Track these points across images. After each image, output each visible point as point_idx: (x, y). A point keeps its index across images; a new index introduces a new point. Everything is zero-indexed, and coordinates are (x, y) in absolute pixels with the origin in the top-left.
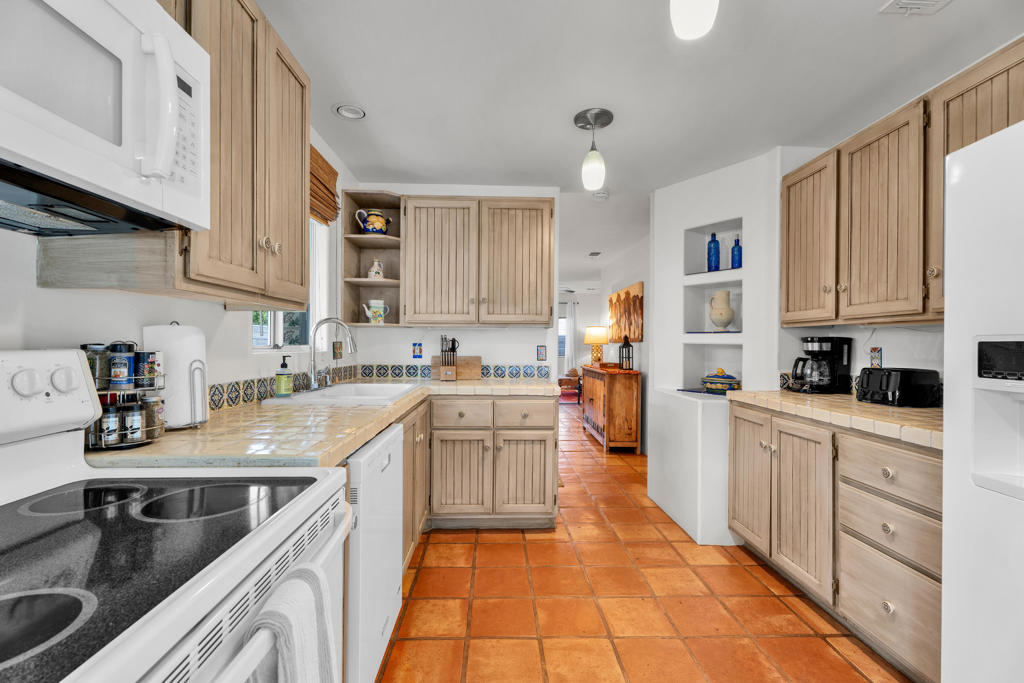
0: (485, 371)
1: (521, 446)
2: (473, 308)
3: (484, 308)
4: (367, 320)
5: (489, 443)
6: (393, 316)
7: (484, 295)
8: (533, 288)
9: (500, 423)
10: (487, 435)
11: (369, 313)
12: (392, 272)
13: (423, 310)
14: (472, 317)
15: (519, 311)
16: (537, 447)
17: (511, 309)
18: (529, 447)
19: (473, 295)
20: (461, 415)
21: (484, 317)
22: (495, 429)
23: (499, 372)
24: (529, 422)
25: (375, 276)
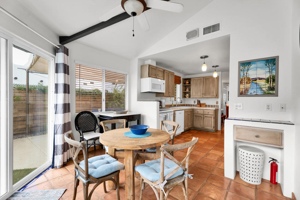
0: (206, 106)
1: (208, 118)
2: (202, 95)
3: (204, 95)
4: (186, 97)
5: (202, 117)
6: (190, 97)
7: (204, 93)
8: (213, 92)
9: (204, 114)
10: (202, 115)
11: (186, 96)
12: (190, 90)
13: (194, 95)
14: (202, 97)
15: (210, 95)
16: (210, 118)
17: (209, 95)
18: (209, 118)
19: (202, 93)
20: (198, 112)
21: (204, 97)
22: (203, 115)
23: (209, 106)
24: (209, 114)
25: (187, 91)
